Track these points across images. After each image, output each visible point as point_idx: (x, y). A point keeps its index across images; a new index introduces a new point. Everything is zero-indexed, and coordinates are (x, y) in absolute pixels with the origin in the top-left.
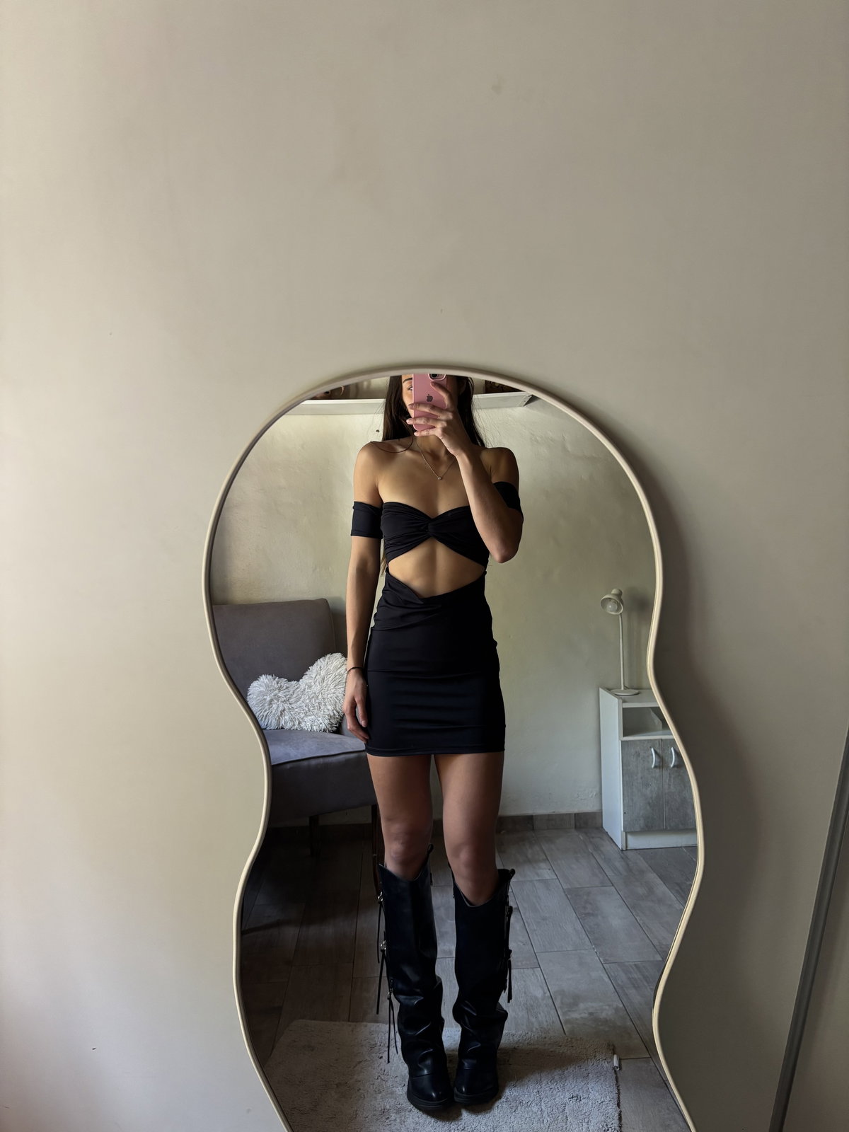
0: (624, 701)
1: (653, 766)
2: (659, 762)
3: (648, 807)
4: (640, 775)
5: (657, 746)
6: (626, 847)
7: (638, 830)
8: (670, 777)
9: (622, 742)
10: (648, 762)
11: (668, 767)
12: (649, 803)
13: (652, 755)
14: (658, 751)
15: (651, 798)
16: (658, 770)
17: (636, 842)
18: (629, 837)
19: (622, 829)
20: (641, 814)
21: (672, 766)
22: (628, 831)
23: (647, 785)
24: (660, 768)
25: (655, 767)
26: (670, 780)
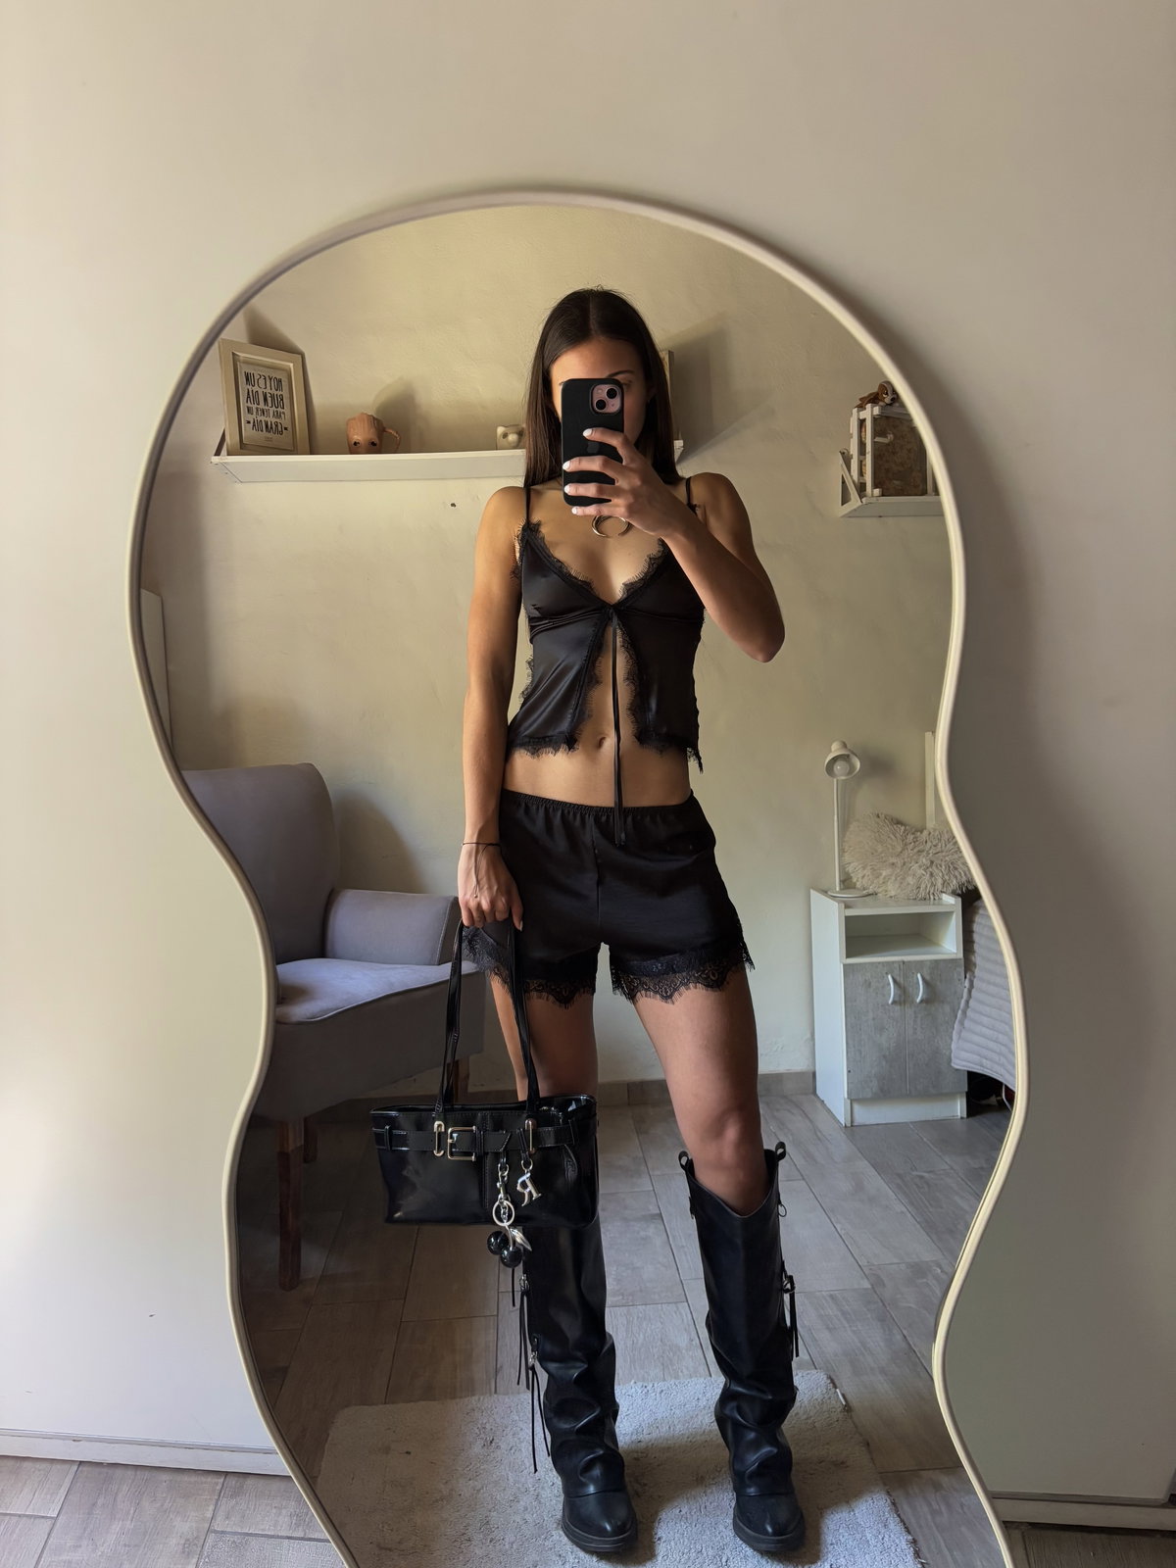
0: (847, 907)
1: (890, 1001)
2: (900, 996)
3: (884, 1063)
4: (871, 1015)
5: (896, 972)
6: (852, 1122)
7: (869, 1095)
8: (916, 1017)
9: (844, 965)
10: (884, 995)
11: (913, 1001)
12: (884, 1056)
13: (889, 984)
14: (898, 979)
15: (889, 1049)
16: (897, 1008)
17: (866, 1115)
18: (856, 1107)
19: (846, 1096)
20: (873, 1072)
21: (918, 1000)
22: (854, 1099)
23: (881, 1029)
24: (900, 1004)
25: (894, 1002)
26: (915, 1021)
